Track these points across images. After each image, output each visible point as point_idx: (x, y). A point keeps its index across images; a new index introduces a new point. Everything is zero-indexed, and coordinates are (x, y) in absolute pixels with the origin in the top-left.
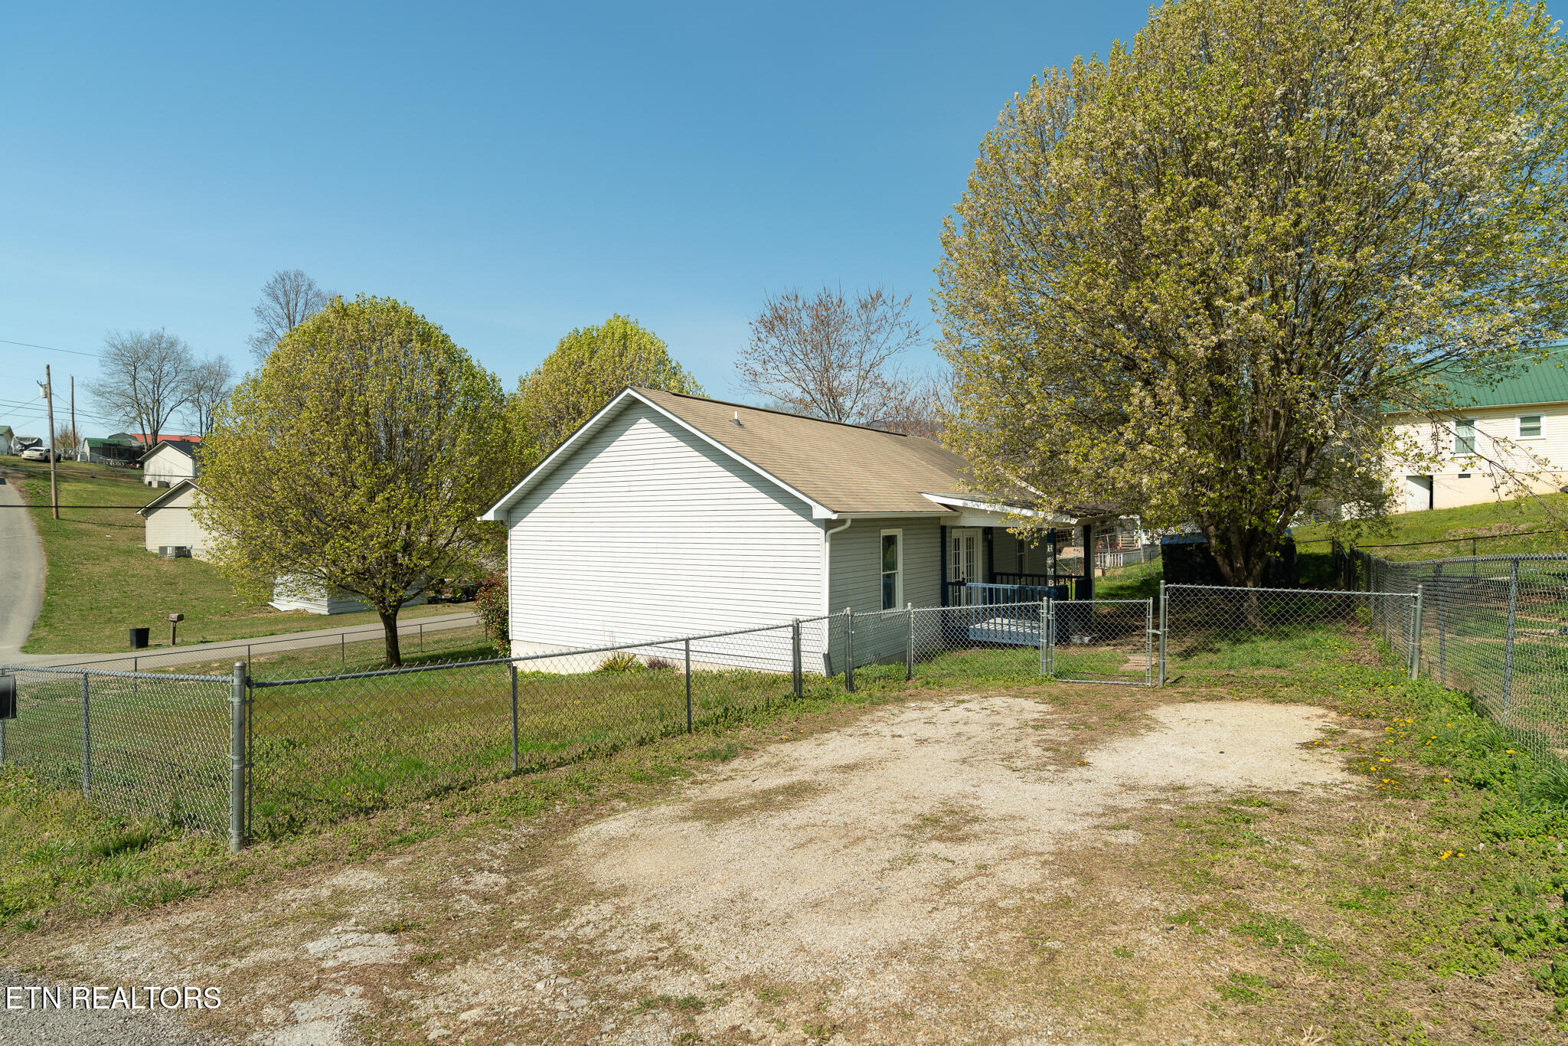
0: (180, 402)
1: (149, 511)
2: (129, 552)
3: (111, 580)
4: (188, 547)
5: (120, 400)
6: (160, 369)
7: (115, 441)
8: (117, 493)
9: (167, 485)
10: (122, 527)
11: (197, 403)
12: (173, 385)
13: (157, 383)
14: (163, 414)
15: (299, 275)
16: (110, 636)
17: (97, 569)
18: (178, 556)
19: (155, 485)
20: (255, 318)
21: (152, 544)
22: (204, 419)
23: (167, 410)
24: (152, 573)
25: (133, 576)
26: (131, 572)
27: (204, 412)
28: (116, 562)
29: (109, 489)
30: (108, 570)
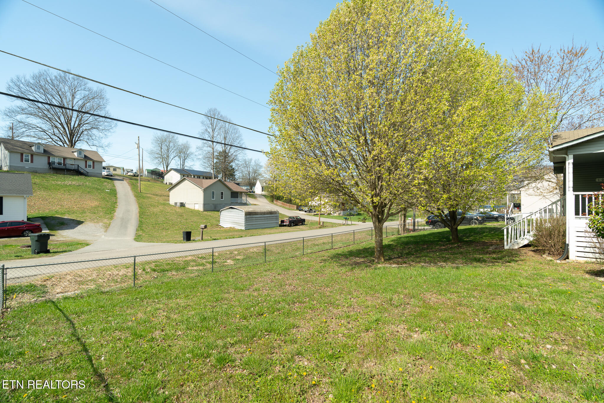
0: (175, 157)
1: (170, 189)
2: (164, 204)
3: (160, 213)
4: (184, 203)
5: (157, 156)
6: (169, 145)
7: (155, 170)
8: (158, 185)
9: (172, 184)
10: (160, 196)
11: (180, 157)
12: (173, 151)
13: (168, 150)
14: (170, 160)
15: (215, 109)
16: (166, 235)
17: (155, 210)
18: (181, 206)
19: (168, 184)
20: (201, 125)
21: (172, 202)
22: (182, 163)
23: (171, 159)
24: (174, 212)
25: (167, 212)
26: (166, 211)
27: (182, 160)
28: (161, 207)
29: (155, 184)
30: (159, 210)
